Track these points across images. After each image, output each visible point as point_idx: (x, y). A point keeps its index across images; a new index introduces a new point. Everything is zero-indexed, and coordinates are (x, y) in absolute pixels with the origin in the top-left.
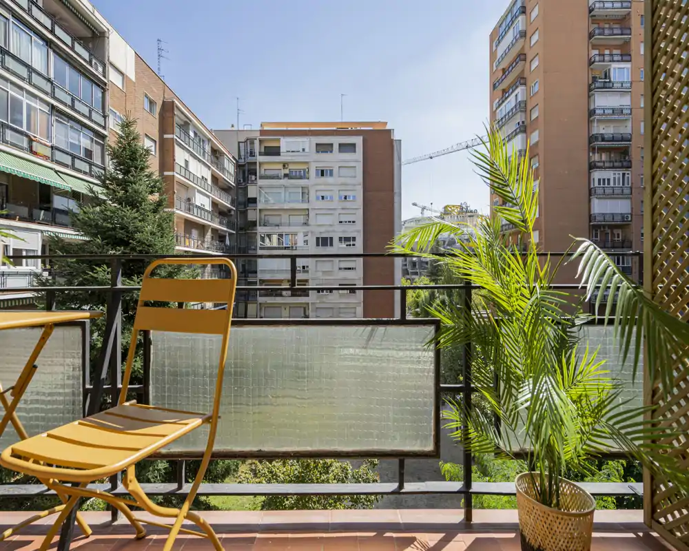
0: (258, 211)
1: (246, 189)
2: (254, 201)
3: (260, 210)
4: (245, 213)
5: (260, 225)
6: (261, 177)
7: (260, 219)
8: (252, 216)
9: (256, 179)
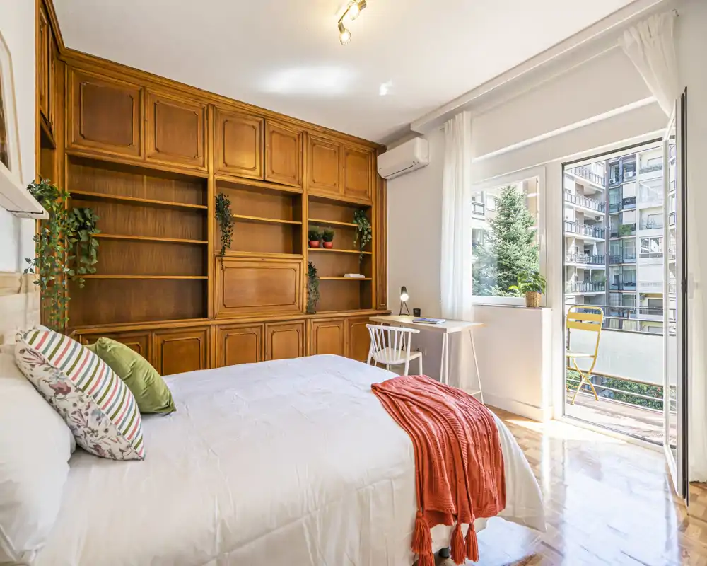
0: (638, 211)
1: (620, 189)
2: (633, 200)
3: (641, 210)
4: (618, 217)
5: (641, 229)
6: (642, 171)
7: (641, 221)
8: (628, 218)
9: (635, 175)
